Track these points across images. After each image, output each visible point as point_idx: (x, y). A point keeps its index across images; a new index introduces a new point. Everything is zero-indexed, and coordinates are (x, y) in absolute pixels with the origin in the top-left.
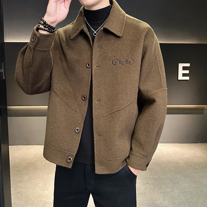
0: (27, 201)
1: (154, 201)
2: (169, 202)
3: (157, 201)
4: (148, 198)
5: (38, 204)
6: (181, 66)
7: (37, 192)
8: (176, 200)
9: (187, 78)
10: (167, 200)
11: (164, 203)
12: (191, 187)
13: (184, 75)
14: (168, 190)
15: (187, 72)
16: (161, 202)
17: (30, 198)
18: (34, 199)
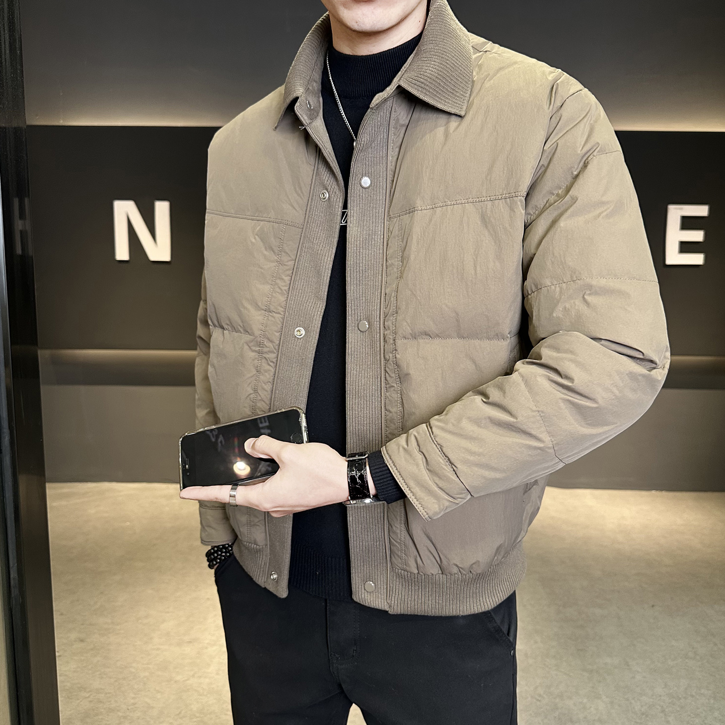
0: (124, 679)
1: (557, 700)
2: (612, 703)
3: (570, 698)
4: (536, 688)
5: (158, 692)
6: (675, 213)
7: (158, 649)
8: (633, 699)
9: (697, 259)
10: (604, 697)
11: (592, 709)
12: (691, 654)
13: (686, 247)
14: (608, 660)
15: (697, 236)
16: (581, 703)
17: (133, 670)
18: (147, 674)
